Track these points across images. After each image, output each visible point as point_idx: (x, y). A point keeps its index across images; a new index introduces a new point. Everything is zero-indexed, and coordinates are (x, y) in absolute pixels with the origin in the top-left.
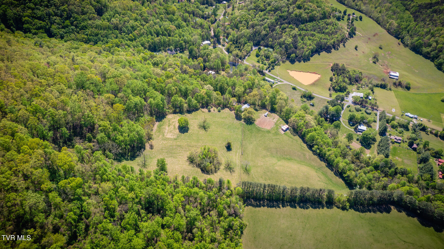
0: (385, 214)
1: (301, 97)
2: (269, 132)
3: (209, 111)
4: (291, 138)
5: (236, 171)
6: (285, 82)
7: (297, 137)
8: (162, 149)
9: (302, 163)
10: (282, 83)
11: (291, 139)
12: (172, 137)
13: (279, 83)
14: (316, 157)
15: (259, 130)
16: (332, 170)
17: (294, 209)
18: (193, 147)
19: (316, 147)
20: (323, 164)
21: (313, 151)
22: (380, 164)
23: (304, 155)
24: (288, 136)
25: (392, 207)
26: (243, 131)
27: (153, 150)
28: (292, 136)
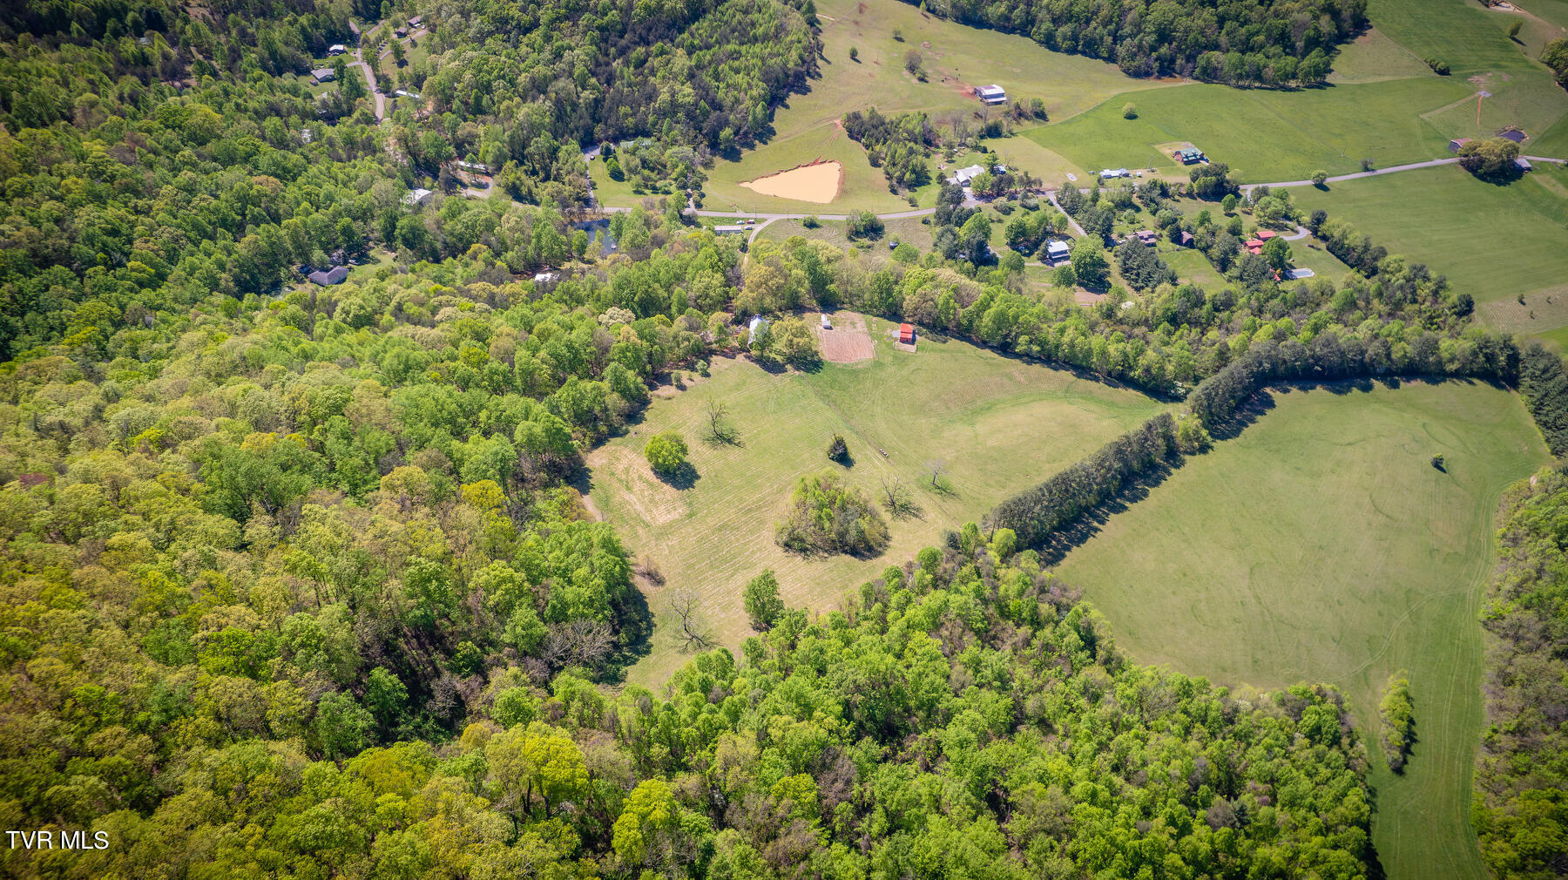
0: (1269, 412)
1: (850, 238)
2: (878, 365)
3: (682, 388)
4: (943, 351)
5: (924, 506)
6: (772, 219)
7: (954, 343)
8: (690, 567)
9: (1022, 400)
10: (765, 224)
11: (945, 355)
12: (675, 515)
13: (758, 228)
14: (1037, 368)
15: (854, 373)
16: (1097, 379)
17: (1126, 513)
18: (760, 507)
19: (1023, 339)
20: (1067, 376)
21: (1018, 356)
22: (1175, 306)
23: (1010, 377)
24: (932, 350)
25: (1268, 390)
26: (825, 397)
27: (668, 584)
28: (939, 345)
